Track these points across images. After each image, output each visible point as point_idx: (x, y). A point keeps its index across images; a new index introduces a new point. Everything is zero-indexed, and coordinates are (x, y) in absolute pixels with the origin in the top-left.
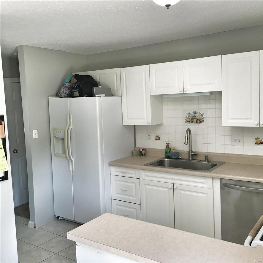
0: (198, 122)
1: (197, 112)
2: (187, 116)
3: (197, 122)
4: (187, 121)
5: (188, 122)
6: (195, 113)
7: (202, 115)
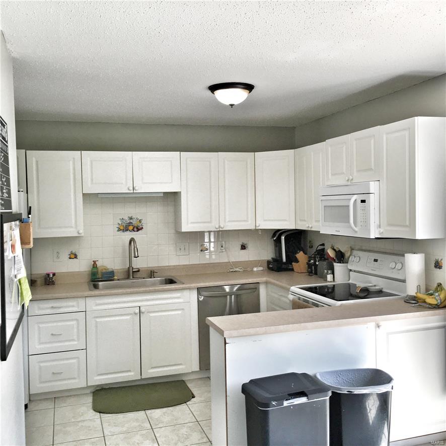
0: (135, 229)
1: (134, 217)
2: (120, 223)
3: (133, 230)
4: (119, 230)
5: (121, 231)
6: (131, 218)
7: (140, 221)
